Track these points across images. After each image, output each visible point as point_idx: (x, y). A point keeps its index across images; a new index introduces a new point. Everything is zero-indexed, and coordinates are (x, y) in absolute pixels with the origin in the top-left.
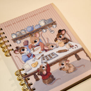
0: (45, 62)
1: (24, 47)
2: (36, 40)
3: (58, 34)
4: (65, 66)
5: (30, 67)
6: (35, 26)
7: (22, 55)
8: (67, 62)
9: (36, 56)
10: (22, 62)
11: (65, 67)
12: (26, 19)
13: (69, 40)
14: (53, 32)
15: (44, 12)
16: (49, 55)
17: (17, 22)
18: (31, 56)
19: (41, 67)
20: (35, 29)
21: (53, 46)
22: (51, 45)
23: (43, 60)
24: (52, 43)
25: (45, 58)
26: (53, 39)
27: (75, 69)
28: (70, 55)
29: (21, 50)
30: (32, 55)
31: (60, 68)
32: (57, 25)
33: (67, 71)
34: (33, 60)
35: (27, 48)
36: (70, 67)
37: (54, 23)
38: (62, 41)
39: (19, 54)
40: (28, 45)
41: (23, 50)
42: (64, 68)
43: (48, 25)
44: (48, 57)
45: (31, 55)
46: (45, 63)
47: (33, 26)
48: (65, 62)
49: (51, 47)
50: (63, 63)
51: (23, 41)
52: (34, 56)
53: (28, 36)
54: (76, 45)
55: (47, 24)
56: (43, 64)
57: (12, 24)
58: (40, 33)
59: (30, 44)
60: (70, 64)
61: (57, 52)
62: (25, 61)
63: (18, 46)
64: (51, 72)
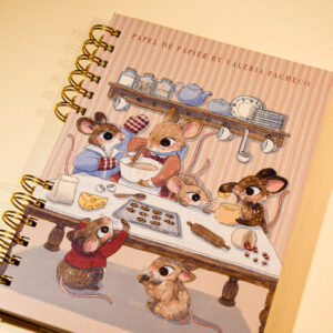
0: (126, 219)
1: (117, 131)
2: (172, 142)
3: (250, 177)
4: (164, 284)
5: (70, 197)
6: (215, 101)
7: (92, 147)
8: (182, 277)
9: (120, 181)
10: (67, 164)
11: (162, 286)
12: (213, 58)
13: (262, 223)
14: (245, 159)
15: (285, 82)
16: (157, 213)
17: (179, 48)
18: (108, 168)
19: (99, 221)
20: (203, 107)
21: (196, 197)
22: (195, 189)
23: (128, 209)
24: (208, 187)
25: (138, 210)
26: (221, 178)
27: (182, 318)
28: (214, 266)
29: (102, 132)
30: (115, 170)
31: (146, 272)
32: (281, 150)
33: (152, 300)
34: (101, 186)
35: (122, 140)
36: (175, 297)
37: (279, 137)
38: (240, 205)
39: (88, 137)
40: (136, 132)
41: (108, 137)
42: (156, 283)
43: (254, 129)
44: (150, 213)
45: (114, 167)
46: (123, 221)
47: (211, 94)
48: (178, 270)
49: (190, 195)
50: (170, 270)
51: (135, 111)
52: (118, 176)
53: (166, 110)
54: (265, 255)
55: (257, 122)
56: (113, 219)
57: (159, 43)
58: (208, 130)
59: (144, 135)
60: (184, 289)
61: (189, 224)
62: (78, 170)
63: (106, 113)
64: (109, 259)
